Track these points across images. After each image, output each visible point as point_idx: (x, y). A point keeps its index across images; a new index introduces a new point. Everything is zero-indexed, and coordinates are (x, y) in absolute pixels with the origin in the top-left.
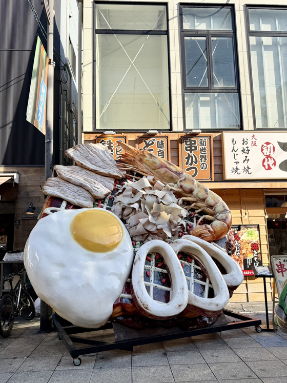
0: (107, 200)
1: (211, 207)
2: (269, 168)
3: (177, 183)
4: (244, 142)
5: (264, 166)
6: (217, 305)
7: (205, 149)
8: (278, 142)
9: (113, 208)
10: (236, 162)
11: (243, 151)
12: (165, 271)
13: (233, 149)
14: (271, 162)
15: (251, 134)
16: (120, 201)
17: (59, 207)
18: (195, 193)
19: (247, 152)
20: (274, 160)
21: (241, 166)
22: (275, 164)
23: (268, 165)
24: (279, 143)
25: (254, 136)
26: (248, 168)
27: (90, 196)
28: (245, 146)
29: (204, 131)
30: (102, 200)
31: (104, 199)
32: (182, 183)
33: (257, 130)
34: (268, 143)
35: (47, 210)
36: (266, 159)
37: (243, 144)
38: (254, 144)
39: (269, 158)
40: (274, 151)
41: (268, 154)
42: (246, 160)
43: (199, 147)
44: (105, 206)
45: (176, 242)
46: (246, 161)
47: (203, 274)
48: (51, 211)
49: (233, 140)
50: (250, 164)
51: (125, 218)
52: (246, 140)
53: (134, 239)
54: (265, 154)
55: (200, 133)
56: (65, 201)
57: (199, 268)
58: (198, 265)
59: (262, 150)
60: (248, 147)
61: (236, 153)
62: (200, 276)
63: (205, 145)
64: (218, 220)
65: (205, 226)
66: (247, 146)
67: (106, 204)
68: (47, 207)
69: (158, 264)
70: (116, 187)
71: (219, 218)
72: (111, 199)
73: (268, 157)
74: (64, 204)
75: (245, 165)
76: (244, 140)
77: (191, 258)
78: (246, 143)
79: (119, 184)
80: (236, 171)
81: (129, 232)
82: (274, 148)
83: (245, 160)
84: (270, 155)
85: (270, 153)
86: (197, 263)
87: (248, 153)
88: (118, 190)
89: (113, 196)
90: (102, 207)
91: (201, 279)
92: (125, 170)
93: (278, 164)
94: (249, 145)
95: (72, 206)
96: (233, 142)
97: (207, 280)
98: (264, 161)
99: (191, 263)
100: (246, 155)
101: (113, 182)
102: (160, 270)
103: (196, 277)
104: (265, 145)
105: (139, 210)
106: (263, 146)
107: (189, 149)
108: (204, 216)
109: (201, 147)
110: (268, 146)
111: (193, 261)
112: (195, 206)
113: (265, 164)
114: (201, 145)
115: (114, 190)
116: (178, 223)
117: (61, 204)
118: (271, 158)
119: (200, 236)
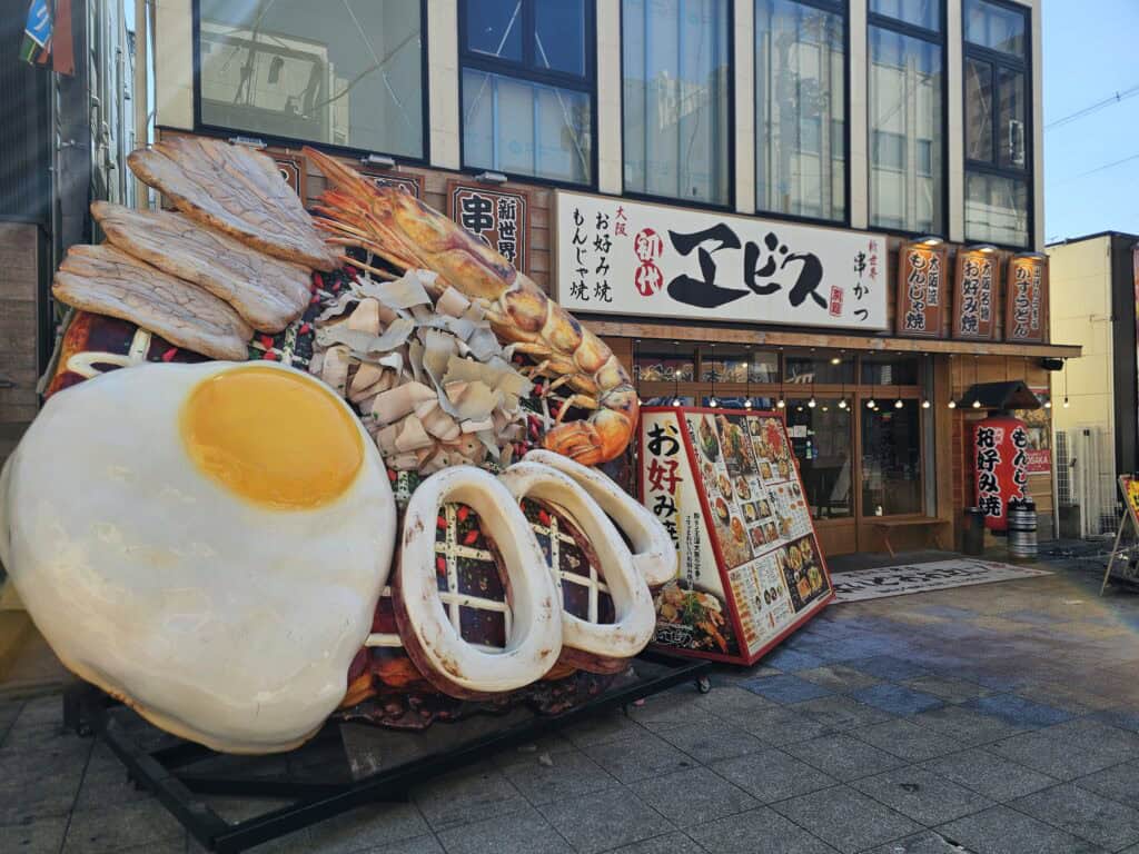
0: (291, 338)
1: (589, 372)
2: (649, 292)
3: (497, 299)
4: (601, 222)
5: (638, 285)
6: (633, 640)
7: (511, 228)
8: (670, 232)
9: (315, 364)
10: (581, 270)
11: (597, 243)
12: (486, 556)
13: (577, 237)
14: (653, 277)
15: (615, 204)
16: (338, 344)
17: (125, 351)
18: (546, 332)
19: (605, 247)
20: (659, 272)
21: (592, 280)
22: (660, 282)
23: (647, 283)
24: (673, 235)
25: (620, 211)
26: (606, 286)
27: (233, 319)
28: (602, 233)
29: (513, 178)
30: (278, 339)
31: (283, 334)
32: (514, 302)
33: (627, 195)
34: (649, 232)
35: (79, 362)
36: (643, 269)
37: (598, 226)
38: (621, 229)
39: (650, 269)
40: (660, 251)
41: (648, 258)
42: (603, 267)
43: (497, 220)
44: (287, 354)
45: (515, 471)
46: (603, 270)
47: (579, 555)
48: (96, 366)
49: (577, 214)
50: (610, 278)
51: (357, 398)
52: (603, 218)
53: (391, 463)
54: (642, 258)
55: (502, 182)
56: (146, 331)
57: (570, 540)
58: (568, 533)
59: (637, 247)
60: (607, 236)
61: (582, 247)
62: (574, 562)
63: (513, 218)
64: (608, 407)
65: (582, 424)
66: (605, 232)
67: (288, 350)
68: (75, 352)
69: (465, 535)
70: (317, 298)
71: (610, 403)
72: (305, 334)
73: (648, 263)
74: (141, 342)
75: (600, 278)
76: (599, 217)
77: (550, 512)
78: (604, 224)
79: (324, 289)
80: (581, 292)
81: (375, 441)
82: (661, 245)
83: (601, 267)
84: (651, 260)
85: (652, 254)
86: (564, 526)
87: (607, 251)
88: (323, 309)
89: (311, 326)
90: (278, 359)
91: (577, 571)
92: (340, 245)
93: (666, 283)
94: (611, 230)
95: (172, 352)
96: (576, 218)
97: (593, 571)
98: (639, 272)
99: (549, 527)
100: (603, 254)
101: (308, 281)
102: (471, 553)
103: (565, 566)
104: (643, 235)
105: (406, 373)
106: (638, 236)
107: (472, 221)
108: (573, 397)
109: (503, 221)
110: (650, 239)
111: (554, 521)
112: (547, 369)
113: (642, 281)
114: (502, 217)
115: (311, 305)
116: (513, 415)
117: (131, 341)
118: (653, 267)
119: (569, 451)
